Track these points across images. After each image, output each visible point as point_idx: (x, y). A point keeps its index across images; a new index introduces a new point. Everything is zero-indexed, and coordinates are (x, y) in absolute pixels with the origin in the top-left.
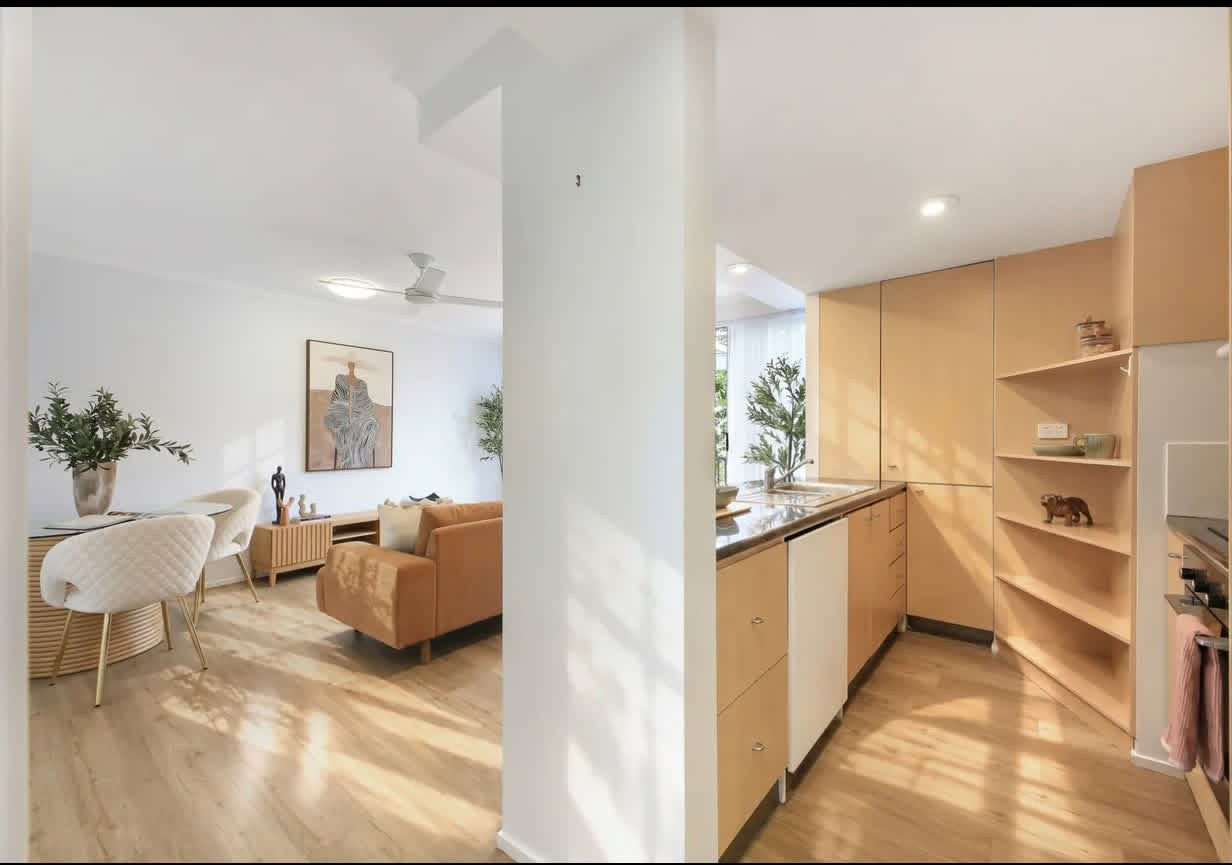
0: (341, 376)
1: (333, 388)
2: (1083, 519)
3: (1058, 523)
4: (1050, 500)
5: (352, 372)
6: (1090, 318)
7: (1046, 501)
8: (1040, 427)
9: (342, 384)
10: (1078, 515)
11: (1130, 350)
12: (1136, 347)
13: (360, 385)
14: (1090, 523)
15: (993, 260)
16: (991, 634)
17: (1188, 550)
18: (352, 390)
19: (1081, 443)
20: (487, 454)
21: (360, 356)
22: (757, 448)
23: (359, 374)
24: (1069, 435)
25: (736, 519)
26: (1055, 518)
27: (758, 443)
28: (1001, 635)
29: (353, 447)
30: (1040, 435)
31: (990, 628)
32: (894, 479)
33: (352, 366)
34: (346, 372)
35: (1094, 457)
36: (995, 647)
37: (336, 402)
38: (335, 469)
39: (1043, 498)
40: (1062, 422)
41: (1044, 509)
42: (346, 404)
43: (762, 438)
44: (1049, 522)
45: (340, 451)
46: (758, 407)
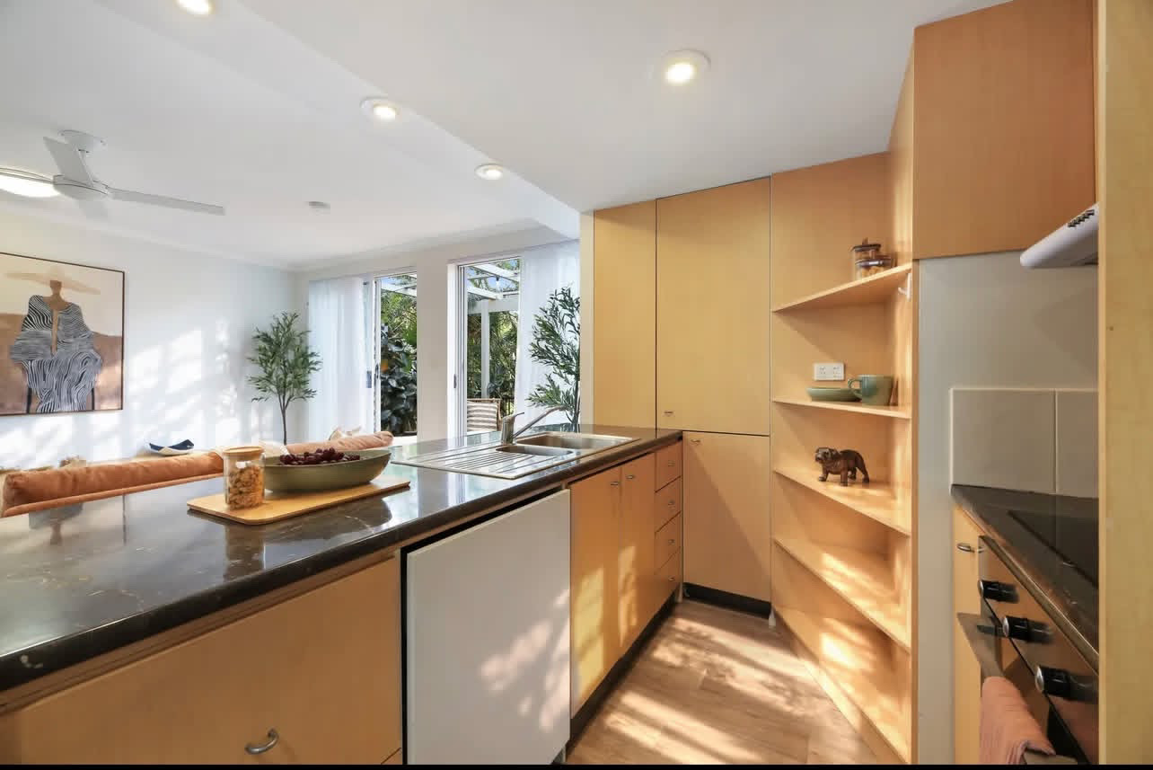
0: (38, 298)
1: (24, 311)
2: (860, 475)
3: (834, 482)
4: (825, 454)
5: (57, 295)
6: (866, 240)
7: (820, 456)
8: (817, 367)
9: (41, 307)
10: (854, 472)
11: (908, 266)
12: (916, 260)
13: (71, 310)
14: (867, 482)
15: (769, 177)
16: (769, 605)
17: (982, 543)
18: (57, 315)
19: (856, 386)
20: (259, 394)
21: (68, 274)
22: (544, 389)
23: (67, 295)
24: (845, 377)
25: (386, 499)
26: (830, 475)
27: (545, 383)
28: (777, 609)
29: (58, 387)
30: (816, 378)
31: (768, 600)
32: (669, 425)
33: (56, 285)
34: (47, 292)
35: (870, 404)
36: (772, 621)
37: (30, 330)
38: (28, 412)
39: (818, 451)
40: (838, 361)
41: (820, 466)
42: (46, 332)
43: (549, 378)
44: (823, 480)
45: (35, 389)
46: (543, 344)
